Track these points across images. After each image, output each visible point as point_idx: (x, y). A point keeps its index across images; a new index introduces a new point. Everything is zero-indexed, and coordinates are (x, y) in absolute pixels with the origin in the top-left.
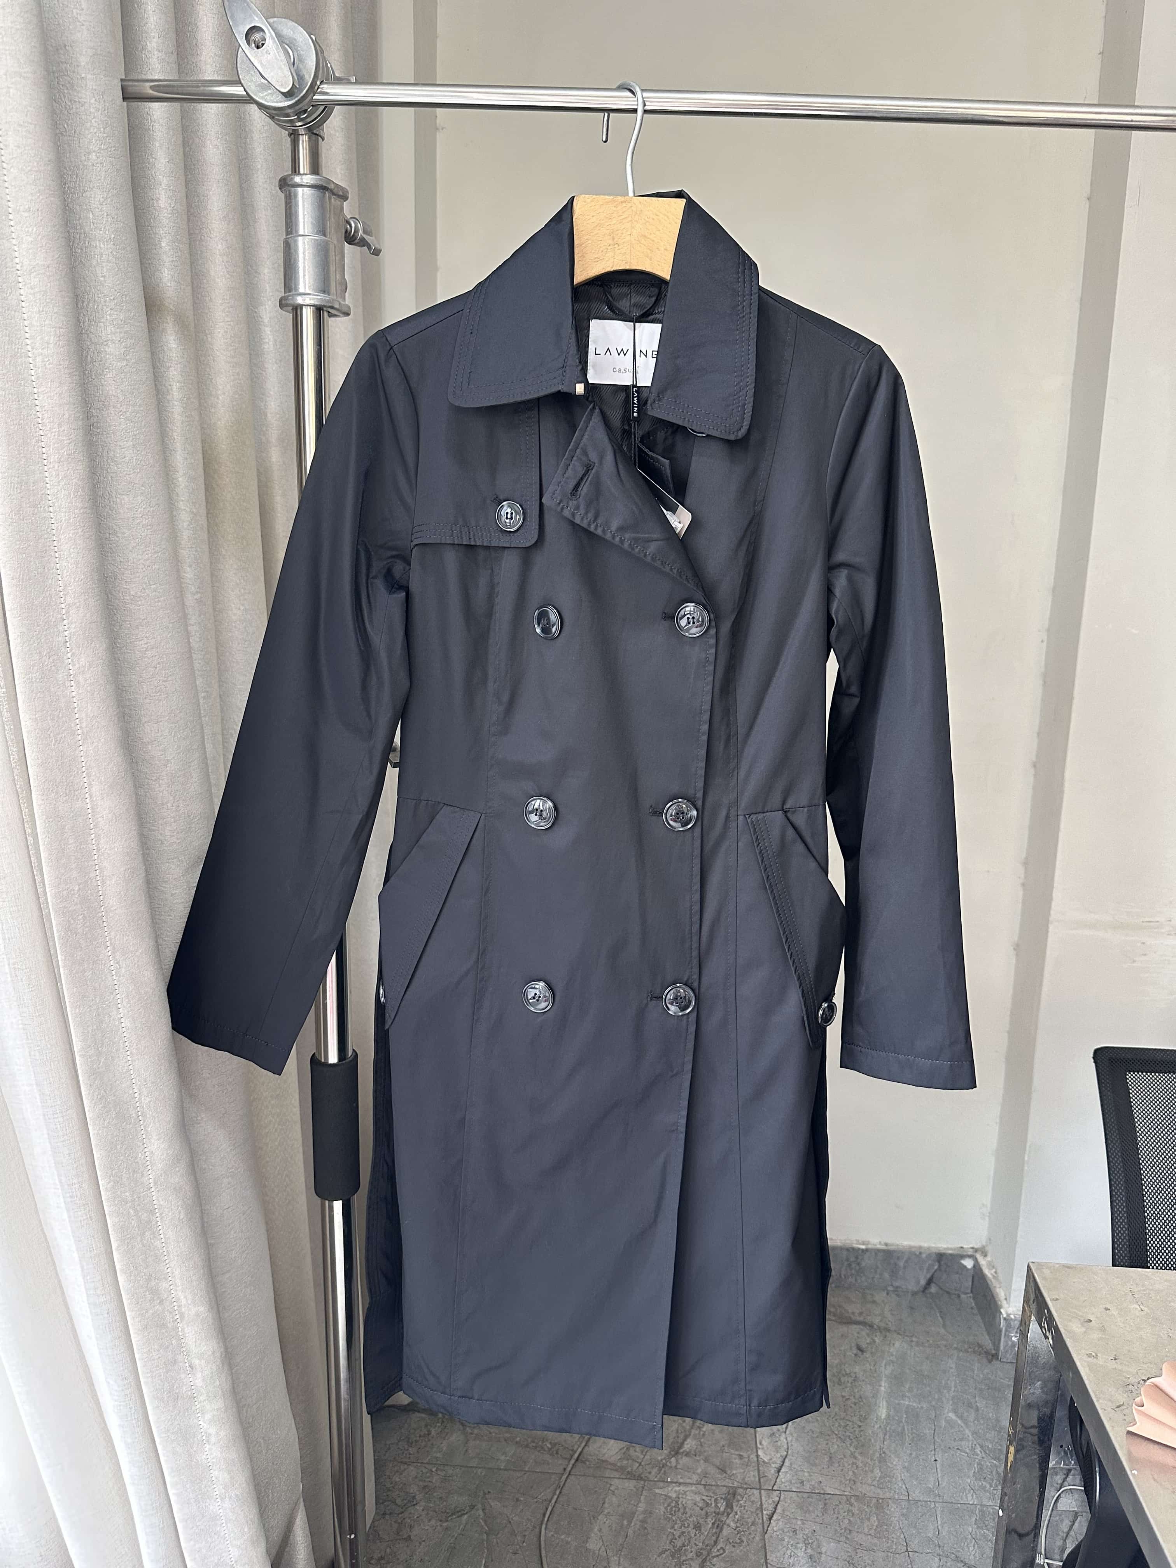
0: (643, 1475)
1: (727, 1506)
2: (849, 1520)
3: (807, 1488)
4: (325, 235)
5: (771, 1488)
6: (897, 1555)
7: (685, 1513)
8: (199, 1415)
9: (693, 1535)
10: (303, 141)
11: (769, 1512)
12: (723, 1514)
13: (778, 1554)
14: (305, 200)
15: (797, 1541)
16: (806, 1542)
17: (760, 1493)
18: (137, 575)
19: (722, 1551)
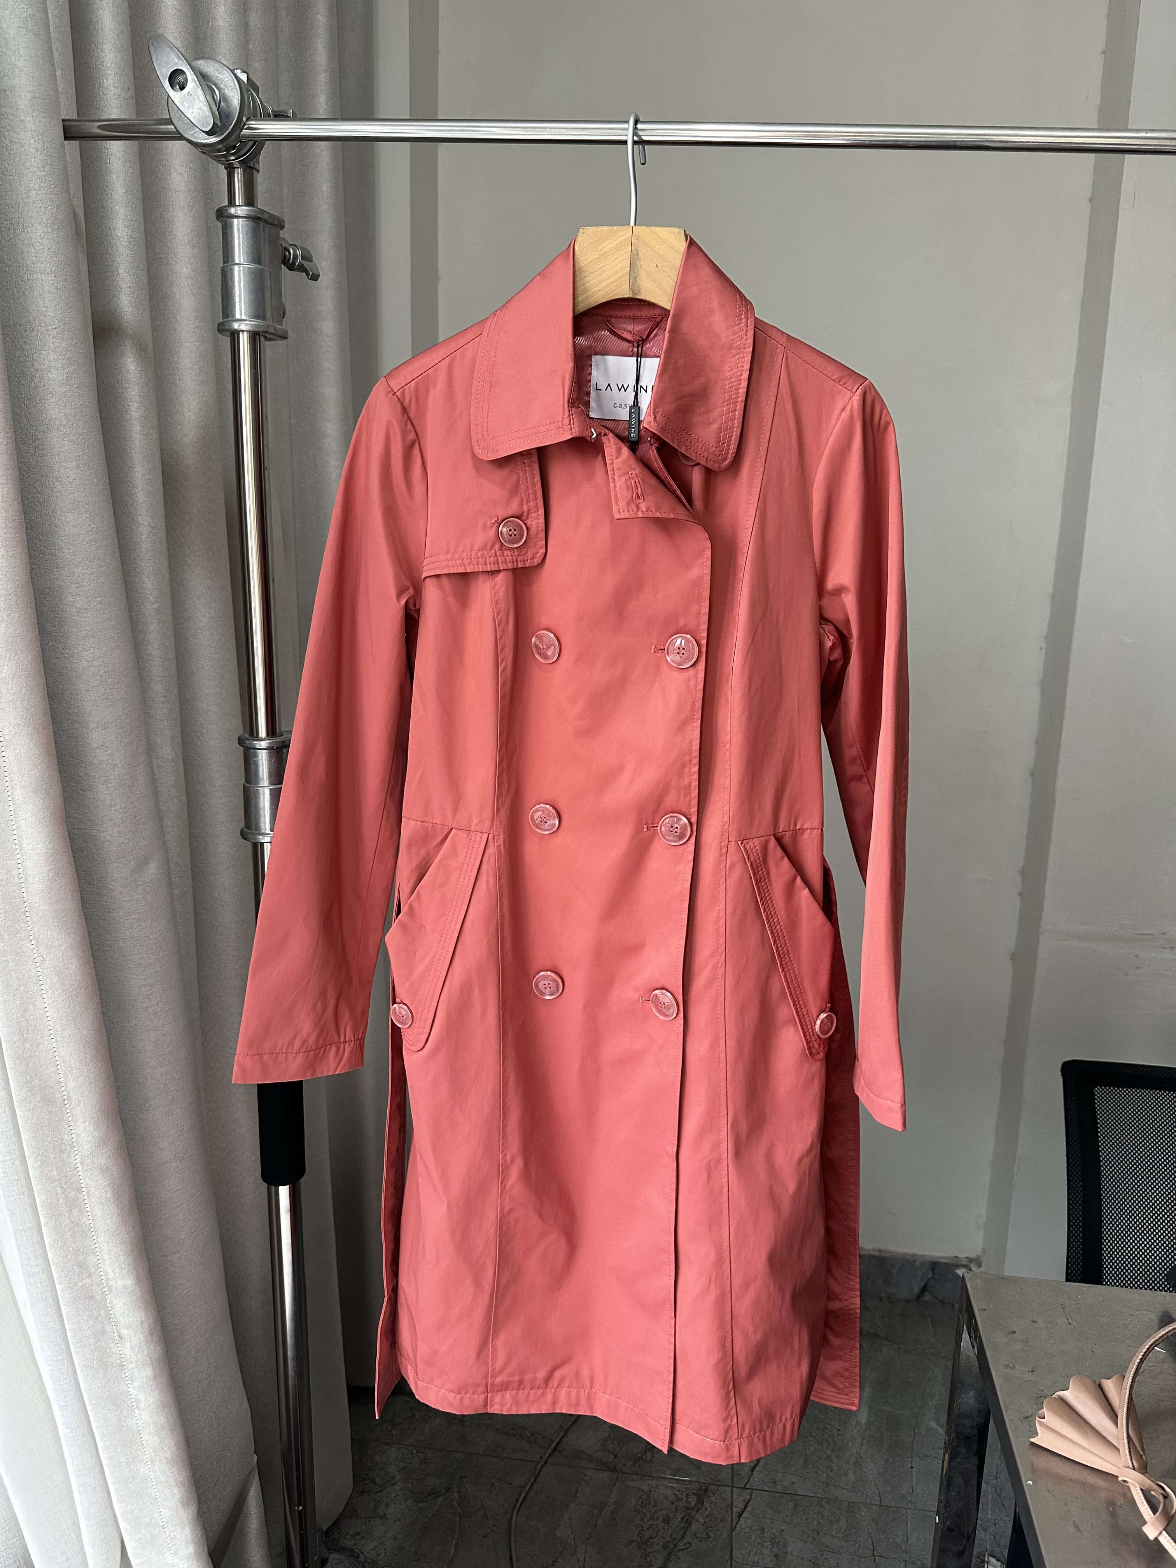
0: (617, 1468)
1: (698, 1501)
2: (819, 1522)
3: (779, 1488)
4: (259, 263)
5: (743, 1486)
6: (863, 1559)
7: (655, 1506)
8: (128, 1382)
9: (661, 1527)
10: (238, 174)
11: (739, 1510)
12: (693, 1509)
13: (744, 1552)
14: (239, 231)
15: (763, 1539)
16: (773, 1541)
17: (732, 1491)
18: (83, 588)
19: (688, 1546)
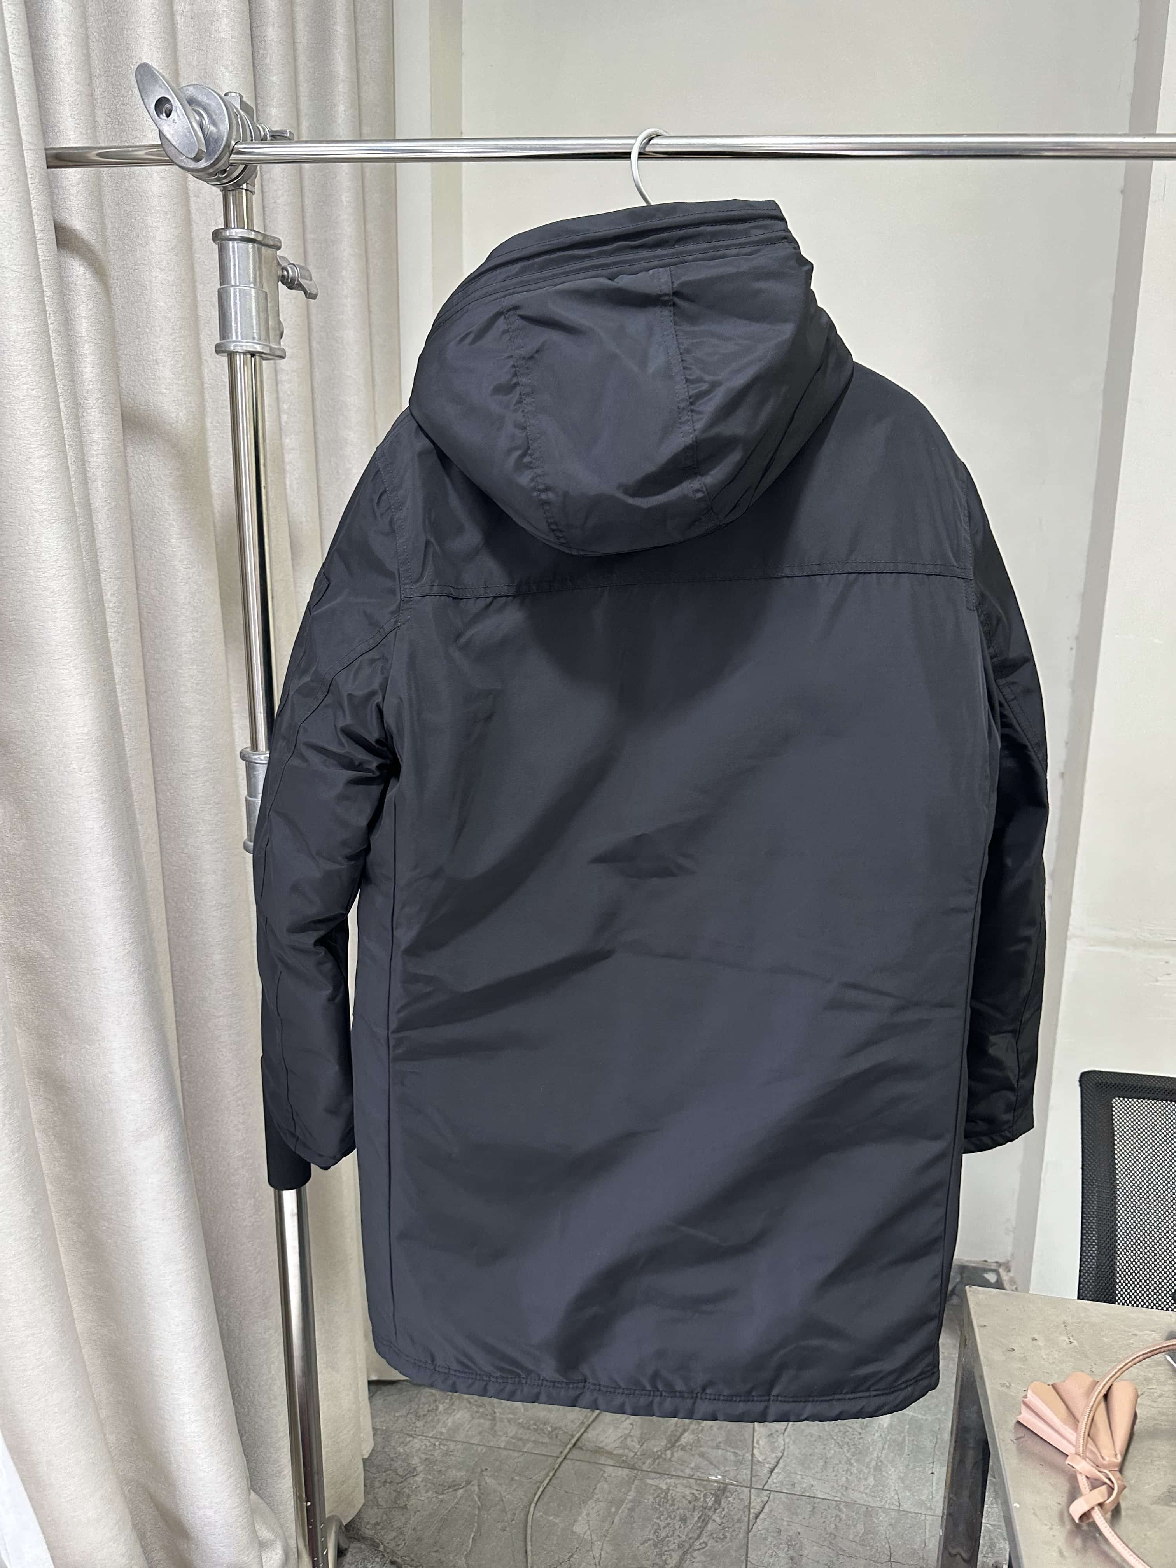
0: (637, 1465)
1: (715, 1501)
2: (836, 1526)
3: (797, 1491)
5: (761, 1487)
7: (673, 1505)
9: (677, 1527)
11: (756, 1511)
12: (710, 1509)
13: (760, 1553)
15: (779, 1541)
16: (789, 1543)
17: (750, 1491)
19: (704, 1545)
